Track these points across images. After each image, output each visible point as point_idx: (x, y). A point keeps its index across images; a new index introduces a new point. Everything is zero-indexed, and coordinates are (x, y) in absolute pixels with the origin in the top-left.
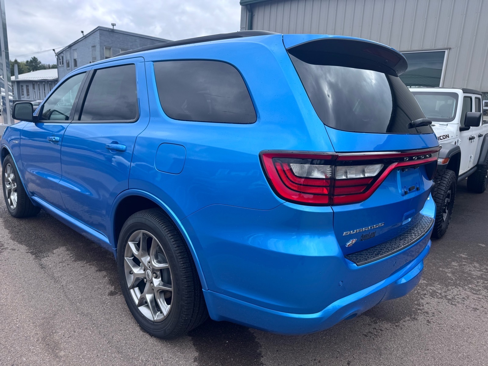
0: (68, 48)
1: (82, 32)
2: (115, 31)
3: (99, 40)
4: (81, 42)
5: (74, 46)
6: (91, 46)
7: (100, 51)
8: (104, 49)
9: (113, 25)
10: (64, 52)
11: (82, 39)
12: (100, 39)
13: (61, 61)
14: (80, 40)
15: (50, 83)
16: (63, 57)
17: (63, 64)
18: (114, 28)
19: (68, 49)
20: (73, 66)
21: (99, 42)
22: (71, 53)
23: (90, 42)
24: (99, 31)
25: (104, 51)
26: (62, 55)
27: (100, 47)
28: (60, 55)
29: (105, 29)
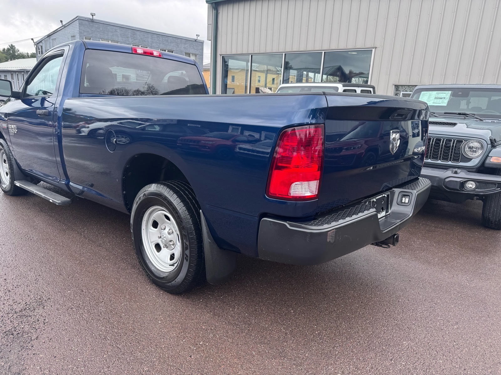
1: (61, 21)
2: (95, 21)
4: (60, 31)
5: (53, 35)
6: (70, 36)
10: (43, 42)
12: (79, 29)
13: (40, 50)
17: (42, 53)
19: (47, 39)
21: (79, 32)
22: (50, 43)
23: (69, 32)
24: (78, 21)
26: (41, 44)
27: (80, 37)
28: (39, 45)
29: (84, 19)
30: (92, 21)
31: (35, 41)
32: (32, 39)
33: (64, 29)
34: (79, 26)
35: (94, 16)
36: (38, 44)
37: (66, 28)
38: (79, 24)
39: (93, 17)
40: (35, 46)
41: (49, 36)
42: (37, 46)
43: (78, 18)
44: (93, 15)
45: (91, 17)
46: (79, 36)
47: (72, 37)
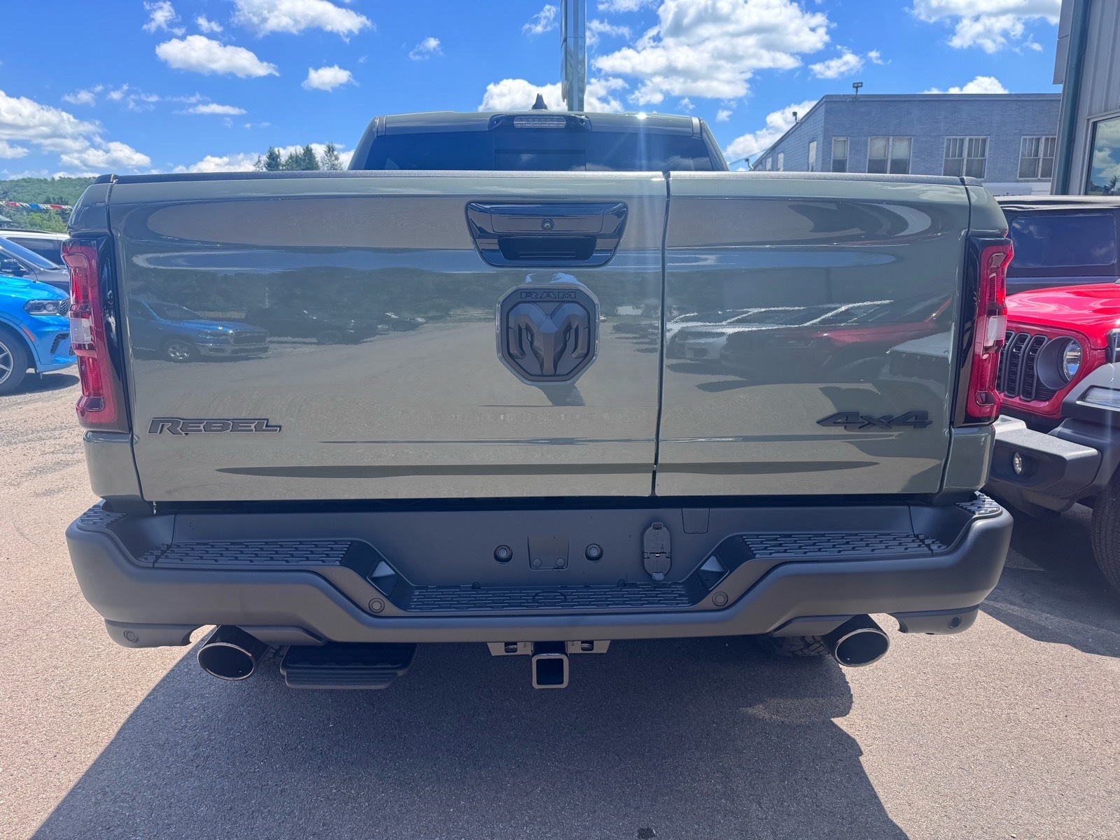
0: (769, 153)
1: (795, 114)
2: (860, 100)
3: (823, 125)
4: (793, 135)
5: (780, 146)
6: (807, 141)
7: (823, 149)
8: (831, 144)
9: (857, 86)
10: (763, 161)
11: (794, 129)
12: (825, 123)
14: (790, 132)
18: (858, 93)
19: (769, 155)
21: (822, 129)
22: (773, 162)
23: (807, 133)
24: (824, 106)
25: (831, 148)
26: (760, 167)
27: (824, 139)
29: (838, 100)
30: (855, 100)
32: (747, 160)
33: (799, 129)
34: (826, 118)
35: (859, 89)
37: (803, 126)
38: (826, 112)
39: (857, 91)
41: (773, 147)
43: (824, 100)
44: (857, 88)
45: (852, 92)
46: (822, 139)
47: (810, 142)
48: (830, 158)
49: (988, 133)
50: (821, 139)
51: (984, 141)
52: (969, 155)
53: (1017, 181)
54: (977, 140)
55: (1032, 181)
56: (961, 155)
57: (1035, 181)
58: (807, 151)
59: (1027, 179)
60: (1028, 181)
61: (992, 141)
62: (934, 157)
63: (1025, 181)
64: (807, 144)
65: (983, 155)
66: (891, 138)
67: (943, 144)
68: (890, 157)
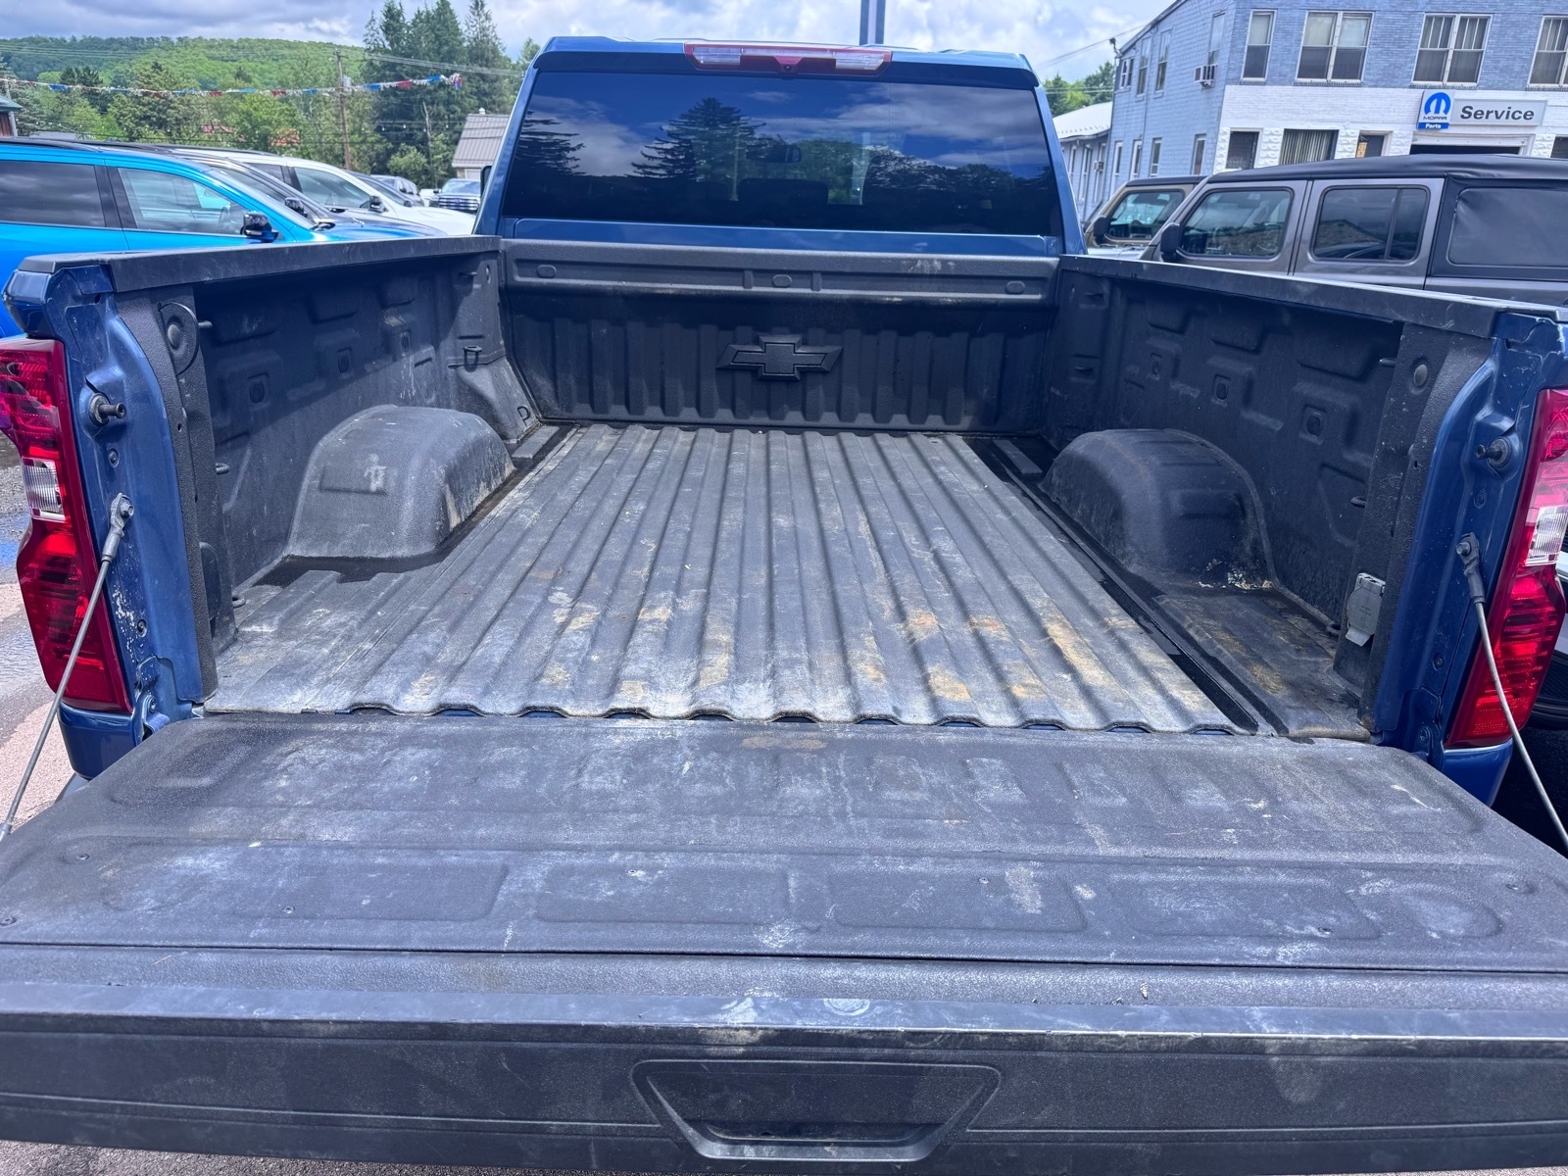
0: (1148, 32)
5: (1166, 20)
6: (1211, 15)
7: (1234, 29)
8: (1247, 21)
10: (1138, 44)
13: (1127, 74)
15: (1088, 146)
16: (1132, 61)
17: (1129, 83)
19: (1149, 34)
20: (1153, 88)
22: (1153, 46)
25: (1246, 26)
26: (1132, 53)
27: (1237, 12)
28: (1127, 56)
31: (1119, 46)
32: (1113, 41)
36: (1124, 53)
40: (1118, 60)
41: (1156, 23)
42: (1121, 61)
46: (1234, 11)
47: (1214, 17)
48: (1244, 44)
49: (1491, 10)
50: (1231, 12)
51: (1484, 21)
52: (1459, 44)
53: (1527, 90)
54: (1473, 20)
55: (1550, 90)
56: (1445, 43)
57: (1555, 90)
58: (1208, 30)
59: (1541, 85)
60: (1544, 90)
61: (1496, 22)
62: (1402, 47)
63: (1538, 89)
64: (1210, 20)
65: (1480, 45)
66: (1341, 14)
67: (1420, 25)
68: (1336, 44)
